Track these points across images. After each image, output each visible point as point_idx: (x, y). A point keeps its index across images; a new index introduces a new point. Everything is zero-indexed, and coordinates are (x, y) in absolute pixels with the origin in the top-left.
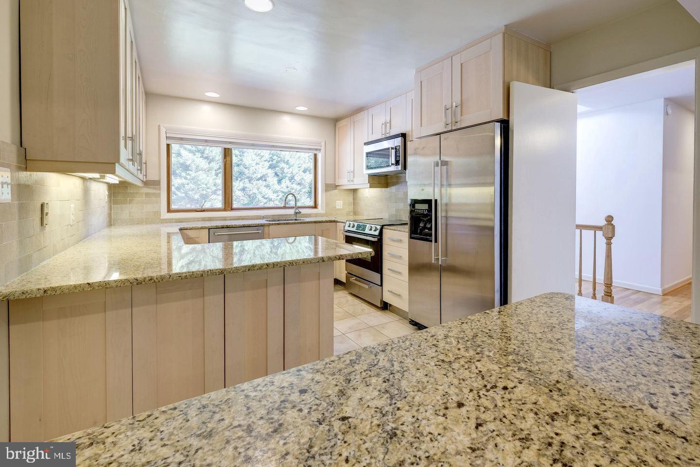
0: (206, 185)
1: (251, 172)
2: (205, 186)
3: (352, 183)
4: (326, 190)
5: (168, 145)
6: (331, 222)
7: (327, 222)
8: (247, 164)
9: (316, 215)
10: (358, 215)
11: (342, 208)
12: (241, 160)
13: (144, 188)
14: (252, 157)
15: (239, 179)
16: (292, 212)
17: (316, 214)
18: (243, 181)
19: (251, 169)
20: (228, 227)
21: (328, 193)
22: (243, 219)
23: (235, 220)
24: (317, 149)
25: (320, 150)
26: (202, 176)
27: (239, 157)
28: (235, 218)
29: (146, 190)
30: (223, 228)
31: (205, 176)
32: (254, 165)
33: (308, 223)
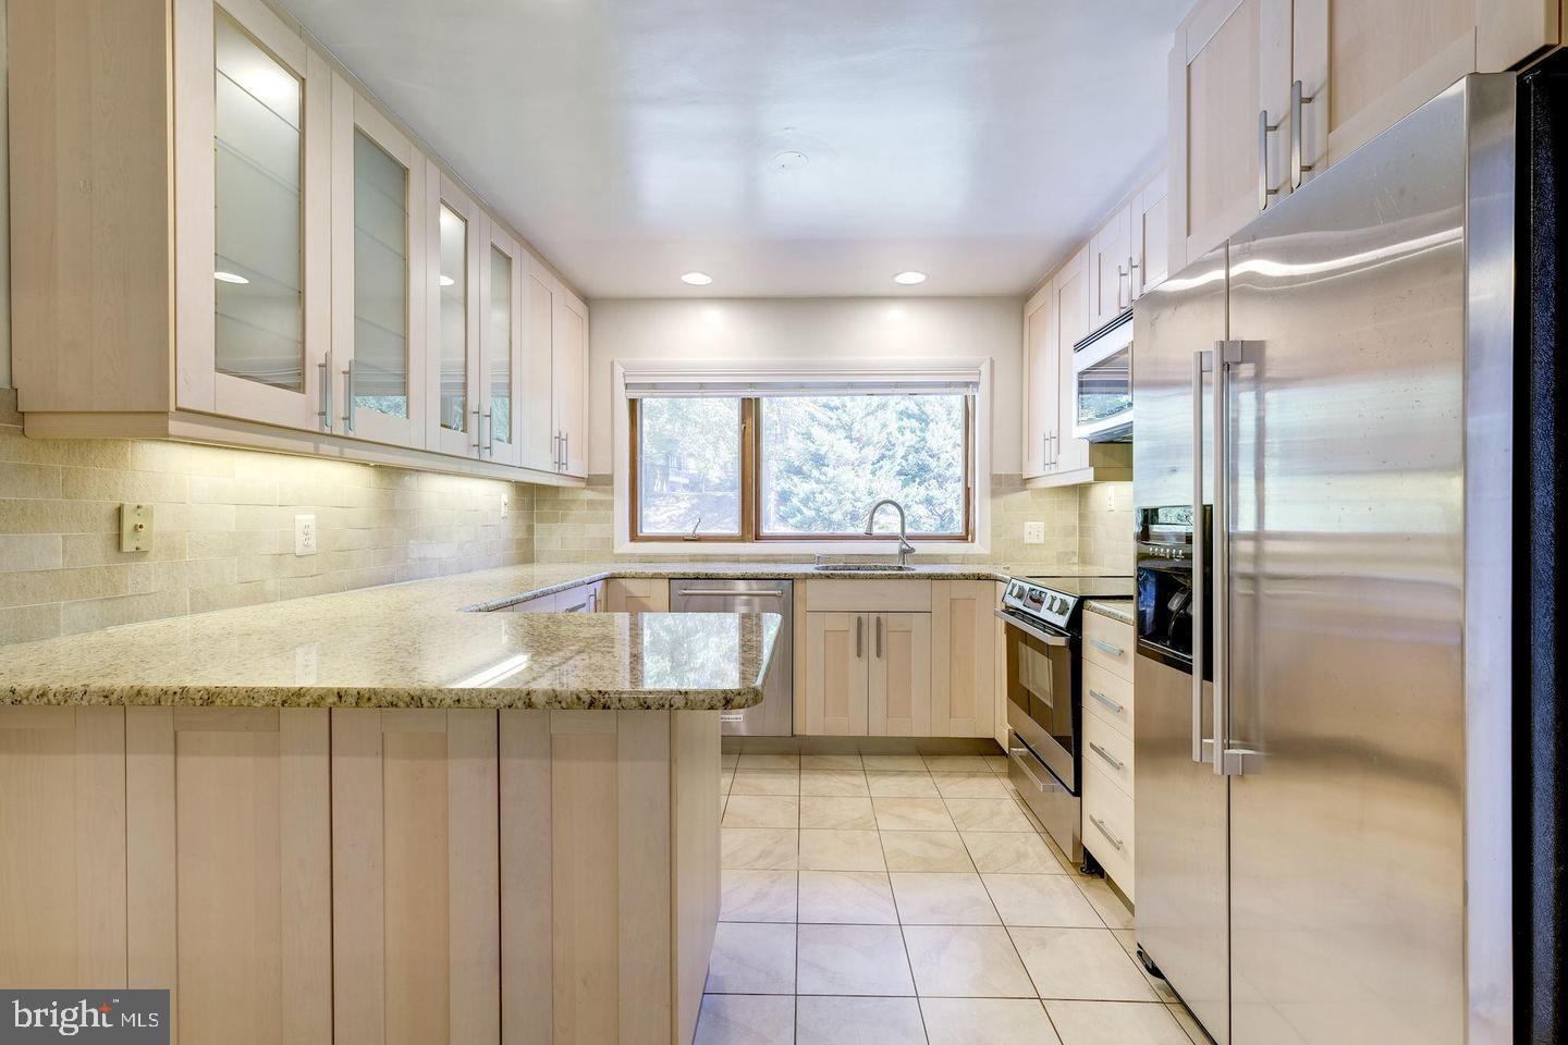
0: (853, 493)
1: (943, 463)
2: (851, 495)
3: (1053, 471)
4: (994, 494)
5: (633, 403)
6: (979, 578)
7: (966, 577)
8: (935, 448)
9: (964, 559)
10: (1090, 564)
11: (1042, 541)
12: (924, 439)
13: (585, 491)
14: (944, 431)
15: (918, 480)
16: (893, 548)
17: (964, 556)
18: (926, 484)
19: (943, 456)
20: (708, 577)
21: (1001, 501)
22: (775, 562)
23: (759, 562)
24: (967, 384)
25: (976, 384)
26: (846, 475)
27: (918, 432)
28: (760, 558)
29: (589, 495)
30: (697, 578)
31: (852, 475)
32: (949, 448)
33: (920, 577)
